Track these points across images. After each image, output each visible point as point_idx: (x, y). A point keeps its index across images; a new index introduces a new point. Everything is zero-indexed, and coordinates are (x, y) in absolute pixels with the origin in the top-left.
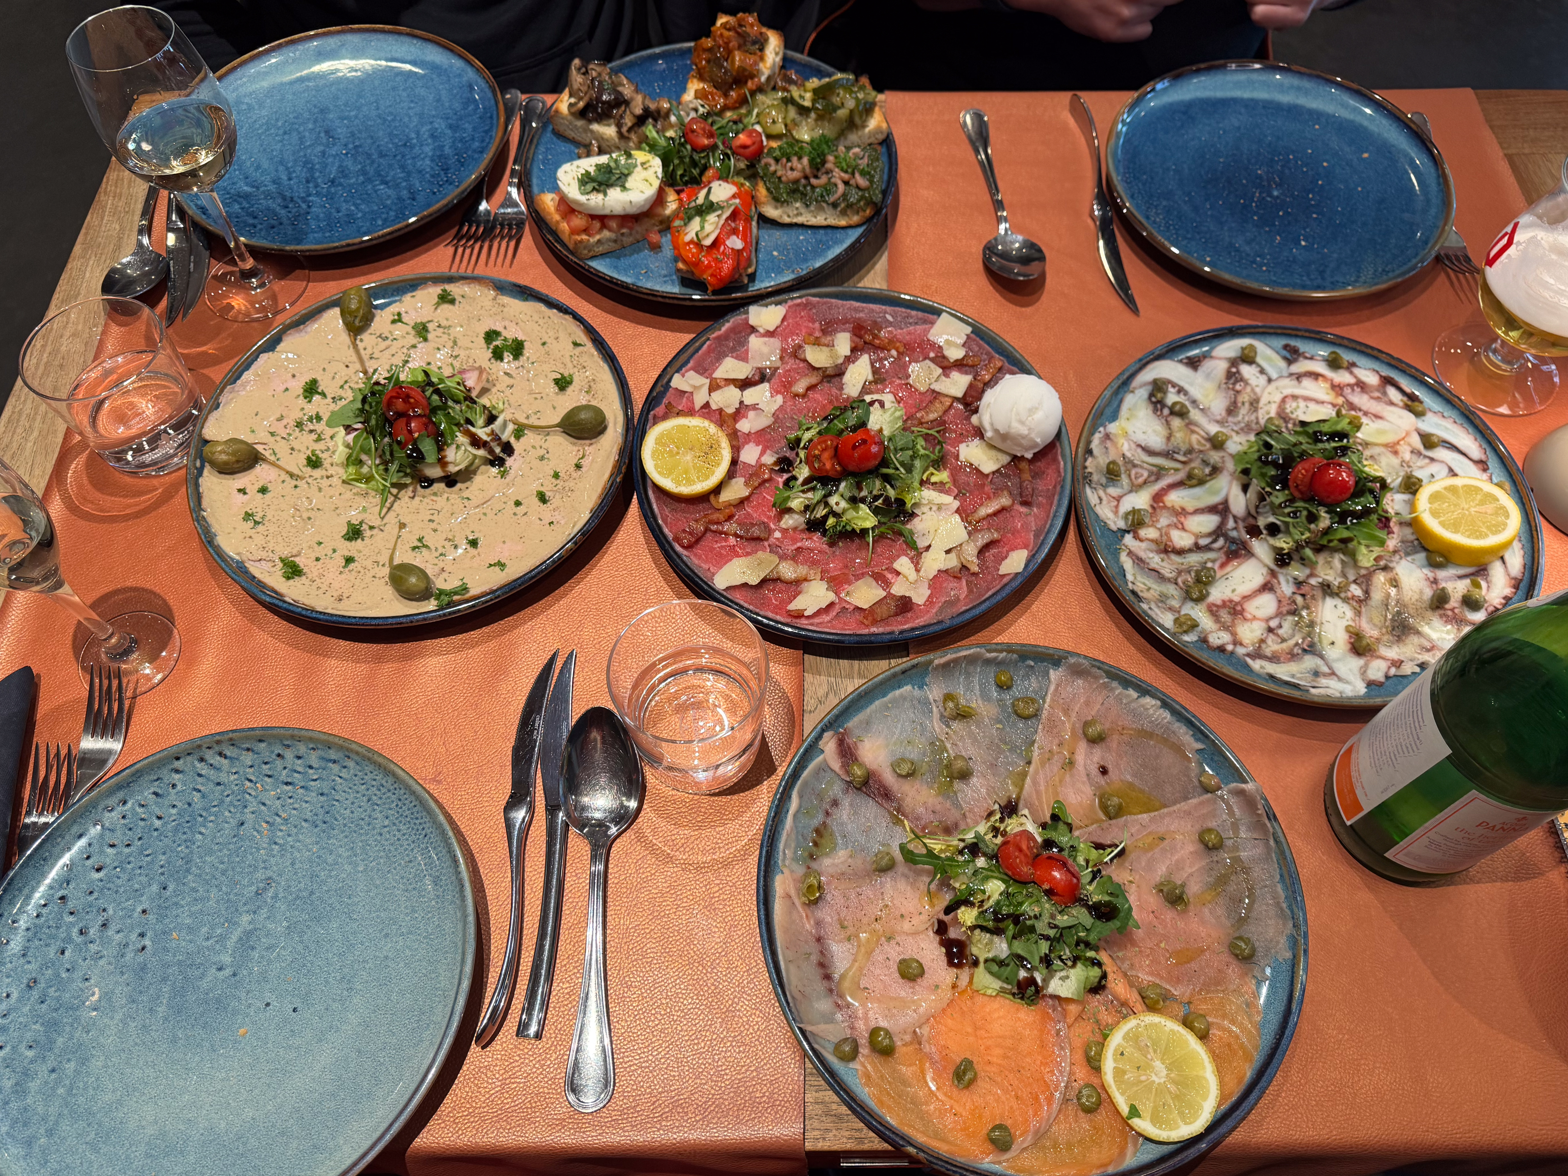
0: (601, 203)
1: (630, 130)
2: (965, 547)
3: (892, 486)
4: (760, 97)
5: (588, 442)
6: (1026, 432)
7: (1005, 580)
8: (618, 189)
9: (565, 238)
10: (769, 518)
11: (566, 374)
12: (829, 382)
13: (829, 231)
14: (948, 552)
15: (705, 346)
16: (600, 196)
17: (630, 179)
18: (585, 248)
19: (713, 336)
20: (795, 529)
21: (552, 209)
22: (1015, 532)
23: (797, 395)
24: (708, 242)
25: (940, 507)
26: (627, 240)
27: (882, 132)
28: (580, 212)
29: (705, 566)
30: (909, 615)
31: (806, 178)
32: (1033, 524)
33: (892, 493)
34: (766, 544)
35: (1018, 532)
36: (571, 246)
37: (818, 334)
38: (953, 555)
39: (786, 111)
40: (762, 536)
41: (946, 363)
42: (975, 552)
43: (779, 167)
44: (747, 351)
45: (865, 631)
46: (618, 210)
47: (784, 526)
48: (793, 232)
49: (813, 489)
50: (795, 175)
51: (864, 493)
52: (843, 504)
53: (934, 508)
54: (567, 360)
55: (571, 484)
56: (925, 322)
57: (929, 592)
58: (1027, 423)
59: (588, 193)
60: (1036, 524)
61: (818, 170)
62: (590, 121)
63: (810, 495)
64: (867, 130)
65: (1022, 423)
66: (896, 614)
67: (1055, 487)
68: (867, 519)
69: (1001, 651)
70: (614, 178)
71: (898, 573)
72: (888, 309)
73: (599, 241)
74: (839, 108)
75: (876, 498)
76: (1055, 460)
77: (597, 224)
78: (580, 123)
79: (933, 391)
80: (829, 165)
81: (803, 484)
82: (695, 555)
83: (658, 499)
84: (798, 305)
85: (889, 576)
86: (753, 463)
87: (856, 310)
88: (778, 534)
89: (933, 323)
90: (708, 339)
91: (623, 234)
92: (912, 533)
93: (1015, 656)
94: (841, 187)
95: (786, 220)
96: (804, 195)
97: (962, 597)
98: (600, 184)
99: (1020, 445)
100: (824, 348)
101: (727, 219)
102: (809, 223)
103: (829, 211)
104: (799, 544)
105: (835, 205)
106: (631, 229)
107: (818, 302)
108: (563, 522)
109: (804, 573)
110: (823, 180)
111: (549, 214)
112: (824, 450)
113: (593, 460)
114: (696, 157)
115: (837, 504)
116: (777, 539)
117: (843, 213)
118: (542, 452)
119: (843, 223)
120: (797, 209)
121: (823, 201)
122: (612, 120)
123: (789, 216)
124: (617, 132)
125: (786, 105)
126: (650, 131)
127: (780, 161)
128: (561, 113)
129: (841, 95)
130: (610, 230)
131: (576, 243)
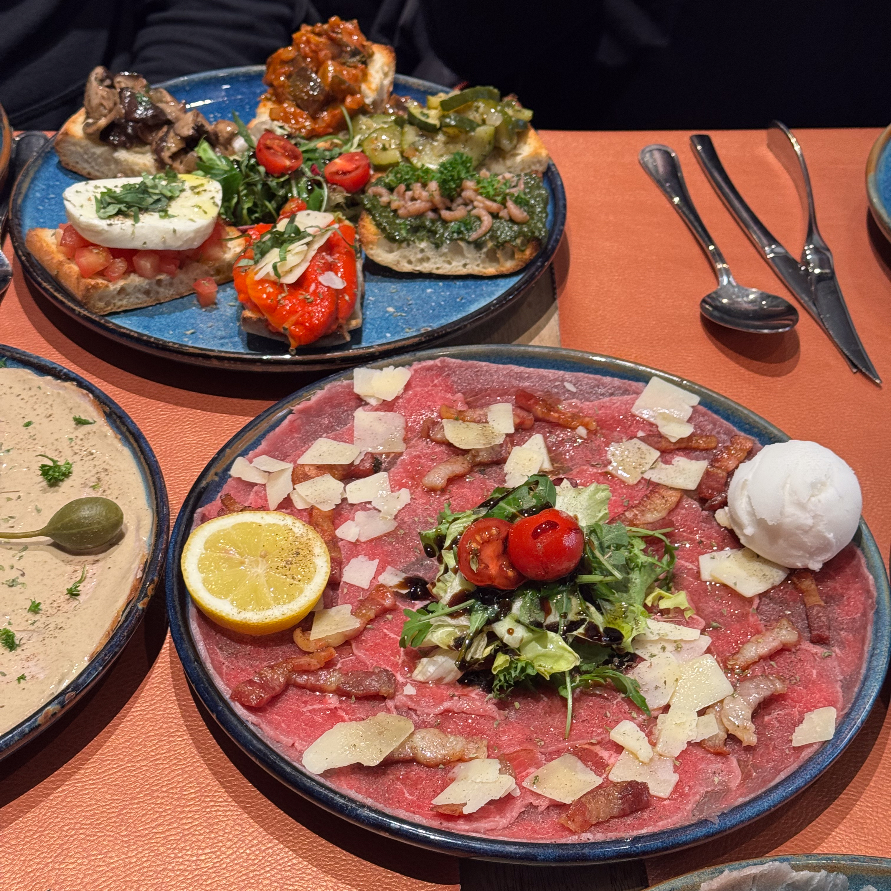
0: (129, 231)
1: (174, 156)
2: (728, 705)
3: (599, 608)
4: (364, 121)
5: (91, 558)
6: (810, 522)
7: (805, 755)
8: (156, 215)
9: (71, 284)
10: (395, 665)
11: (61, 462)
12: (482, 472)
13: (470, 283)
14: (702, 713)
15: (286, 422)
16: (129, 222)
17: (173, 204)
18: (100, 300)
19: (298, 407)
20: (439, 681)
21: (54, 248)
22: (808, 683)
23: (432, 490)
24: (291, 279)
25: (678, 645)
26: (165, 293)
27: (539, 162)
28: (96, 246)
29: (287, 740)
30: (646, 815)
31: (435, 210)
32: (837, 670)
33: (598, 619)
34: (390, 704)
35: (814, 683)
36: (79, 295)
37: (460, 406)
38: (710, 718)
39: (402, 134)
40: (384, 690)
41: (664, 444)
42: (748, 713)
43: (394, 197)
44: (351, 430)
45: (573, 839)
46: (155, 244)
47: (420, 678)
48: (417, 285)
49: (468, 612)
50: (419, 205)
51: (553, 618)
52: (520, 633)
53: (670, 647)
54: (64, 445)
55: (59, 620)
56: (626, 392)
57: (675, 778)
58: (810, 506)
59: (110, 217)
60: (842, 672)
61: (452, 200)
62: (115, 147)
63: (463, 621)
64: (519, 159)
65: (802, 506)
66: (623, 814)
67: (864, 614)
68: (561, 657)
69: (816, 868)
70: (151, 200)
71: (619, 749)
72: (568, 375)
73: (122, 291)
74: (479, 125)
75: (573, 626)
76: (858, 575)
77: (120, 265)
78: (100, 150)
79: (649, 482)
80: (468, 194)
81: (452, 603)
82: (270, 723)
83: (206, 637)
84: (429, 369)
85: (605, 754)
86: (365, 585)
87: (520, 377)
88: (410, 690)
89: (638, 393)
90: (291, 412)
91: (159, 283)
92: (637, 686)
93: (841, 876)
94: (487, 220)
95: (406, 268)
96: (432, 233)
97: (734, 784)
98: (129, 206)
99: (800, 546)
100: (472, 425)
101: (321, 249)
102: (440, 272)
103: (470, 253)
104: (447, 705)
105: (478, 245)
106: (172, 275)
107: (461, 366)
108: (41, 676)
109: (458, 748)
110: (459, 212)
111: (48, 253)
112: (486, 542)
113: (98, 584)
114: (273, 183)
115: (510, 632)
116: (410, 697)
117: (492, 257)
118: (14, 574)
119: (491, 270)
120: (422, 251)
121: (462, 239)
122: (148, 147)
123: (410, 262)
124: (156, 160)
125: (402, 127)
126: (205, 150)
127: (396, 190)
128: (73, 136)
129: (481, 110)
130: (141, 275)
131: (88, 290)
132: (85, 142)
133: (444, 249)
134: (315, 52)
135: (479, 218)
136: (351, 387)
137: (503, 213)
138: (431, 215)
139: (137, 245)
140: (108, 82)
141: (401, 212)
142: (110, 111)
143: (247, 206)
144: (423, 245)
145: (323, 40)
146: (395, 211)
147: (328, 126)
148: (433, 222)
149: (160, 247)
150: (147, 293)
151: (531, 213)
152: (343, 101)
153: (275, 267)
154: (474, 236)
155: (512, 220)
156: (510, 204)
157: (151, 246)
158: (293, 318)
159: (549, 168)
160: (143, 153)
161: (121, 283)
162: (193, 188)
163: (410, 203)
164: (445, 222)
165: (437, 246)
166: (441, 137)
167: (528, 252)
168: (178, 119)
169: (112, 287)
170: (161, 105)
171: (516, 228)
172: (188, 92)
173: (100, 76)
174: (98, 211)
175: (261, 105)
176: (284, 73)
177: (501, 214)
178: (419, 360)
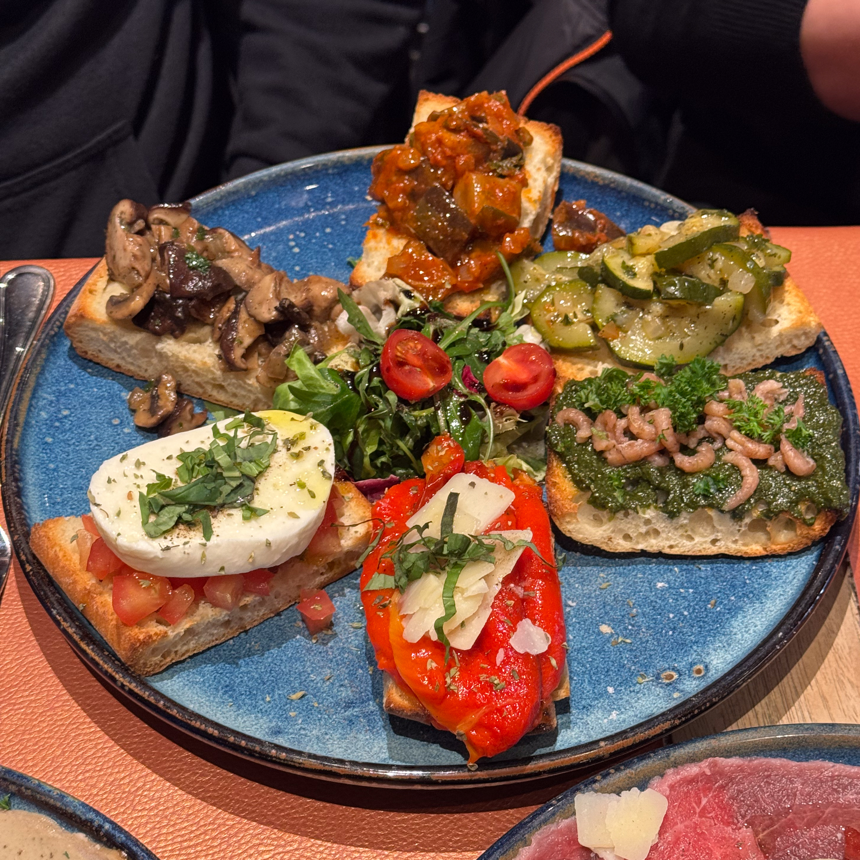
0: (197, 552)
8: (237, 514)
9: (108, 632)
16: (196, 536)
18: (154, 652)
21: (76, 558)
24: (465, 641)
27: (805, 334)
28: (144, 575)
31: (663, 451)
36: (122, 654)
39: (595, 300)
43: (598, 430)
46: (238, 566)
59: (164, 533)
62: (158, 335)
64: (775, 330)
70: (226, 489)
73: (189, 632)
74: (720, 293)
77: (185, 596)
78: (135, 339)
80: (714, 423)
87: (838, 784)
91: (245, 607)
94: (751, 473)
95: (622, 546)
96: (662, 491)
98: (195, 507)
101: (507, 580)
102: (675, 551)
103: (723, 525)
105: (737, 514)
106: (264, 593)
111: (69, 573)
114: (405, 415)
117: (757, 528)
119: (756, 548)
120: (648, 522)
121: (711, 506)
122: (207, 330)
123: (627, 537)
124: (219, 357)
125: (594, 286)
126: (300, 362)
127: (599, 419)
128: (92, 320)
129: (719, 264)
130: (215, 605)
131: (134, 649)
132: (111, 328)
133: (684, 519)
134: (452, 158)
135: (736, 468)
136: (573, 830)
137: (775, 460)
138: (658, 461)
139: (211, 571)
140: (140, 224)
141: (611, 456)
142: (147, 277)
143: (370, 450)
144: (650, 514)
145: (461, 138)
146: (600, 454)
147: (477, 280)
148: (661, 471)
149: (248, 569)
150: (227, 624)
151: (819, 459)
152: (500, 239)
153: (439, 629)
154: (731, 502)
155: (789, 472)
156: (786, 447)
157: (231, 570)
158: (474, 717)
159: (819, 341)
160: (199, 341)
161: (185, 625)
162: (290, 443)
163: (626, 443)
164: (682, 473)
165: (672, 515)
166: (657, 308)
167: (817, 527)
168: (251, 284)
169: (172, 633)
170: (223, 263)
171: (796, 486)
172: (254, 198)
173: (127, 217)
174: (145, 523)
175: (369, 234)
176: (403, 191)
177: (771, 462)
178: (675, 765)
